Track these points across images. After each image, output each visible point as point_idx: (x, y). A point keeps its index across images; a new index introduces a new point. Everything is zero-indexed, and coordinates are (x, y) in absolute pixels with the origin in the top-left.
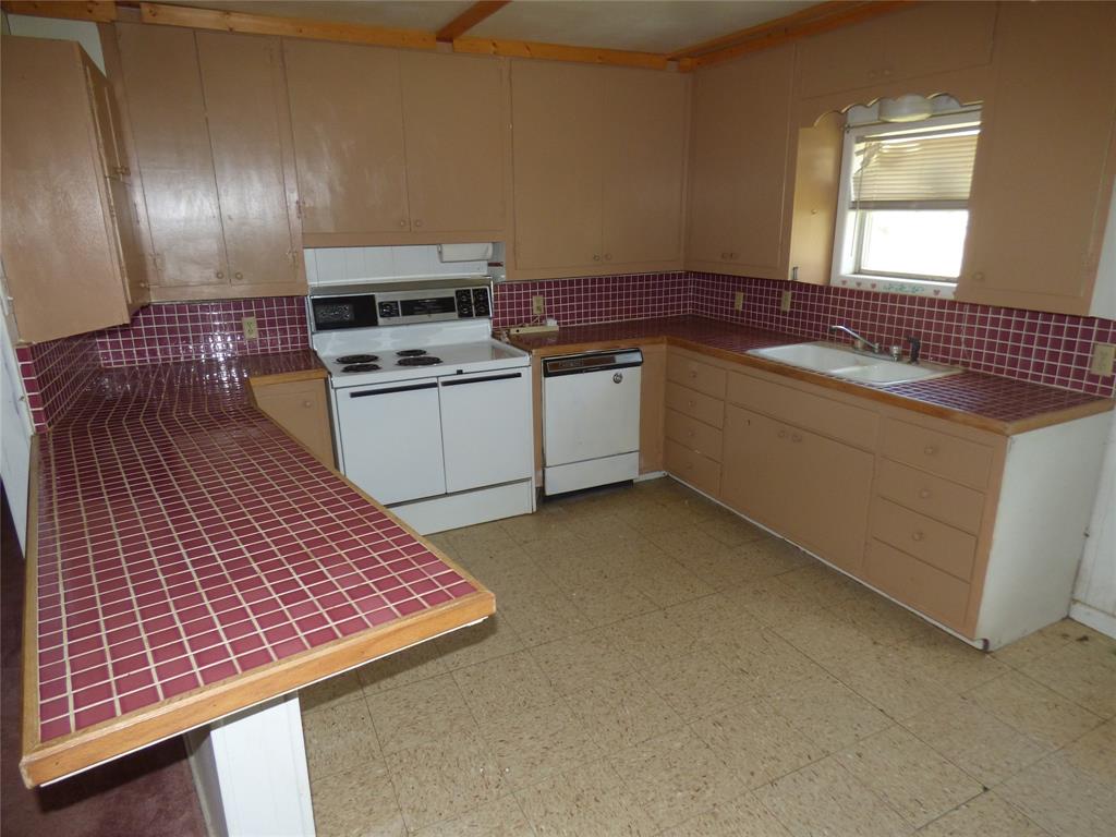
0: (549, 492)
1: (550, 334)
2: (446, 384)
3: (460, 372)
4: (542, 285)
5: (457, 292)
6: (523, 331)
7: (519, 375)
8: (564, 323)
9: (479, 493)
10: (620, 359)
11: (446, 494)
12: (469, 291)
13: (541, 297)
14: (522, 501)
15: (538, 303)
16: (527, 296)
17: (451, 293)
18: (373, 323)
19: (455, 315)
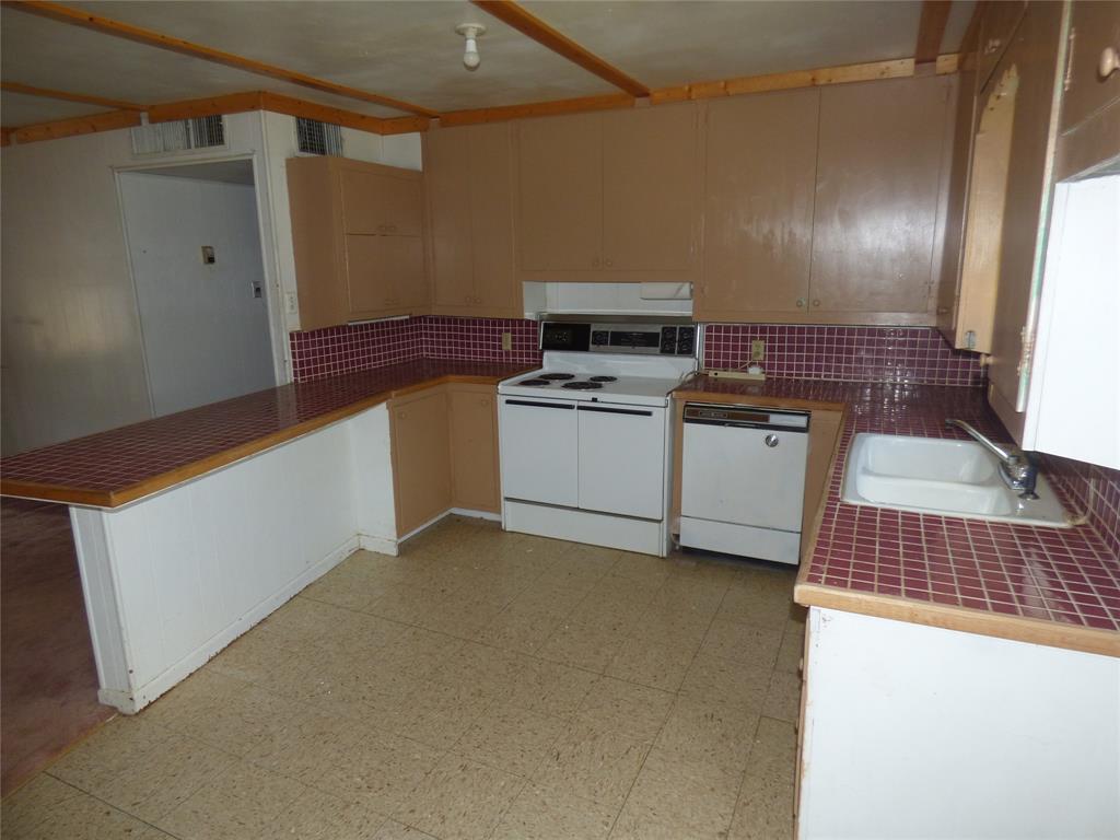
0: (683, 542)
1: (754, 383)
2: (580, 408)
3: (594, 400)
4: (763, 330)
5: (663, 329)
6: (722, 375)
7: (649, 414)
8: (769, 373)
9: (613, 518)
10: (774, 419)
11: (578, 509)
12: (675, 328)
13: (762, 343)
14: (652, 541)
15: (758, 348)
16: (744, 339)
17: (658, 329)
18: (584, 348)
19: (658, 349)
